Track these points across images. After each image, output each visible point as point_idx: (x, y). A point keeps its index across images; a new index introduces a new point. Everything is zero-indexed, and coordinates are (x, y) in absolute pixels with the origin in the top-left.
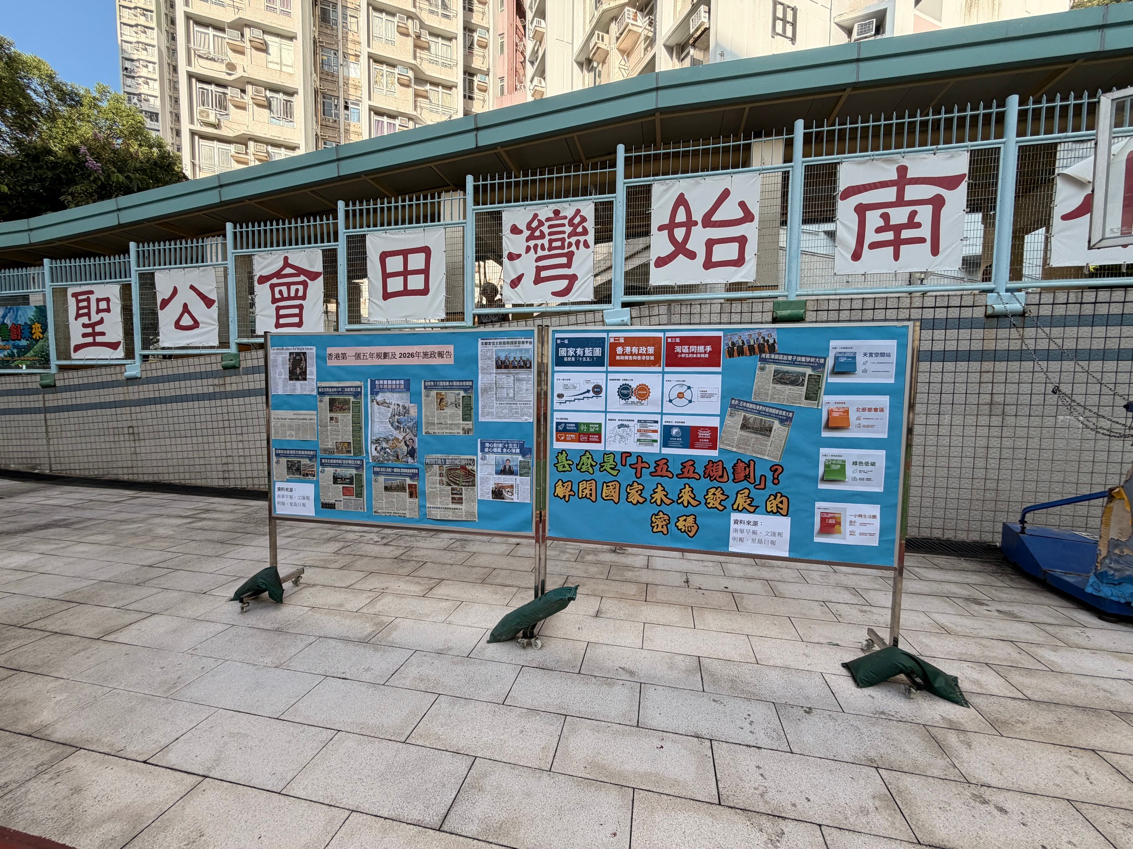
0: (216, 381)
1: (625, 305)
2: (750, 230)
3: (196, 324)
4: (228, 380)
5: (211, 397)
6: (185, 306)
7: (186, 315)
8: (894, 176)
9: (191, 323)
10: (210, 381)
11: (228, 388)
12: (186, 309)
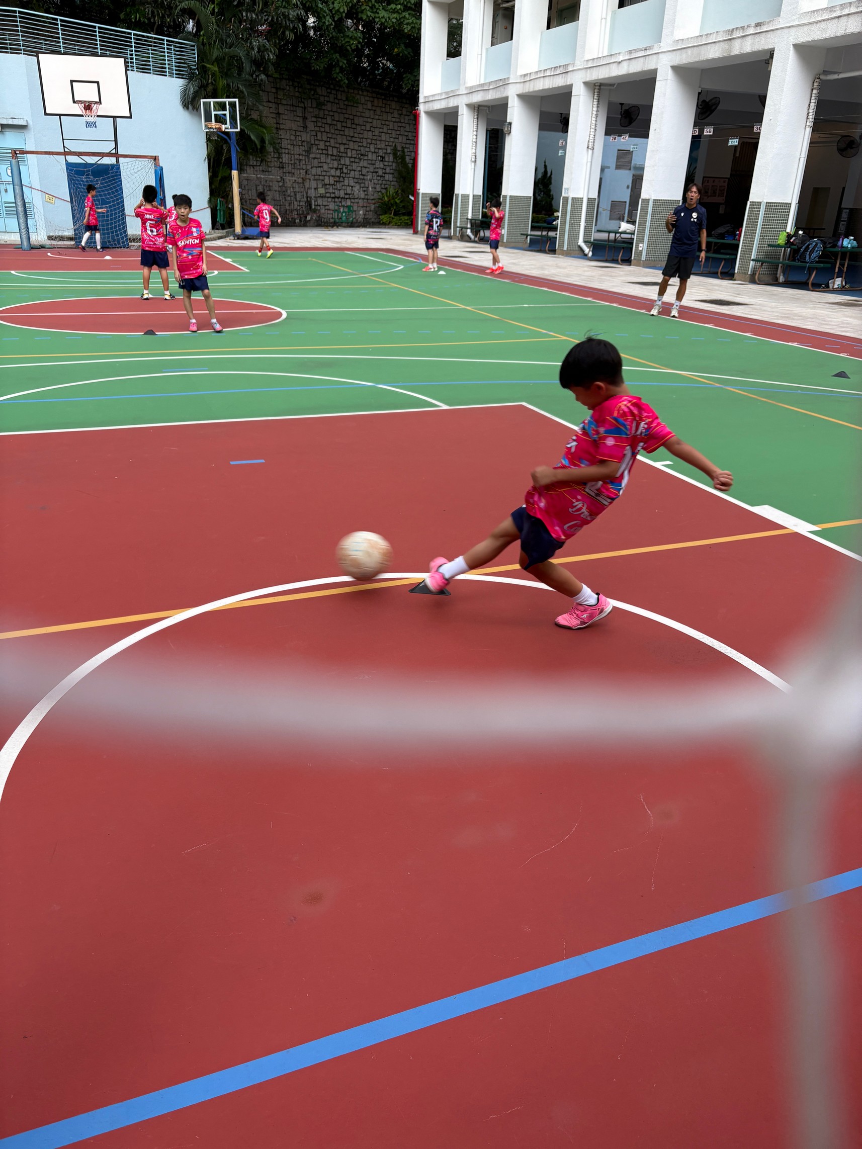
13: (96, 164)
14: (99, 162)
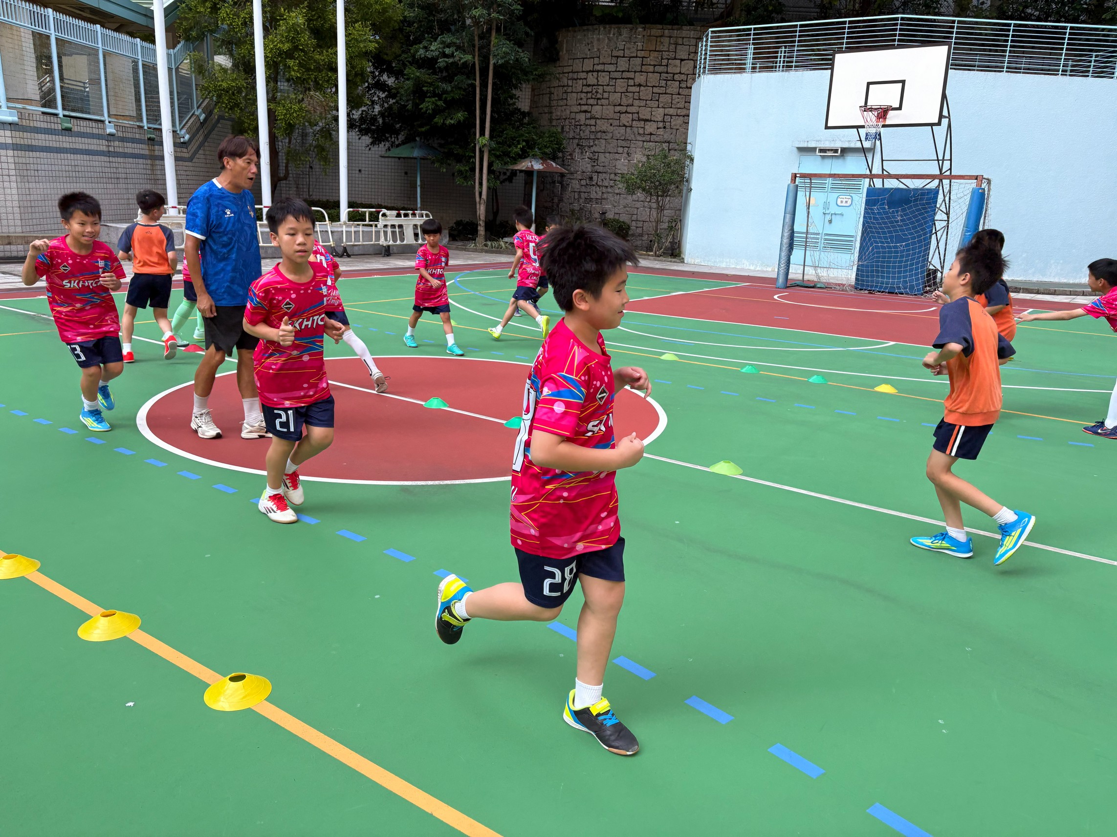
13: (922, 189)
14: (927, 187)
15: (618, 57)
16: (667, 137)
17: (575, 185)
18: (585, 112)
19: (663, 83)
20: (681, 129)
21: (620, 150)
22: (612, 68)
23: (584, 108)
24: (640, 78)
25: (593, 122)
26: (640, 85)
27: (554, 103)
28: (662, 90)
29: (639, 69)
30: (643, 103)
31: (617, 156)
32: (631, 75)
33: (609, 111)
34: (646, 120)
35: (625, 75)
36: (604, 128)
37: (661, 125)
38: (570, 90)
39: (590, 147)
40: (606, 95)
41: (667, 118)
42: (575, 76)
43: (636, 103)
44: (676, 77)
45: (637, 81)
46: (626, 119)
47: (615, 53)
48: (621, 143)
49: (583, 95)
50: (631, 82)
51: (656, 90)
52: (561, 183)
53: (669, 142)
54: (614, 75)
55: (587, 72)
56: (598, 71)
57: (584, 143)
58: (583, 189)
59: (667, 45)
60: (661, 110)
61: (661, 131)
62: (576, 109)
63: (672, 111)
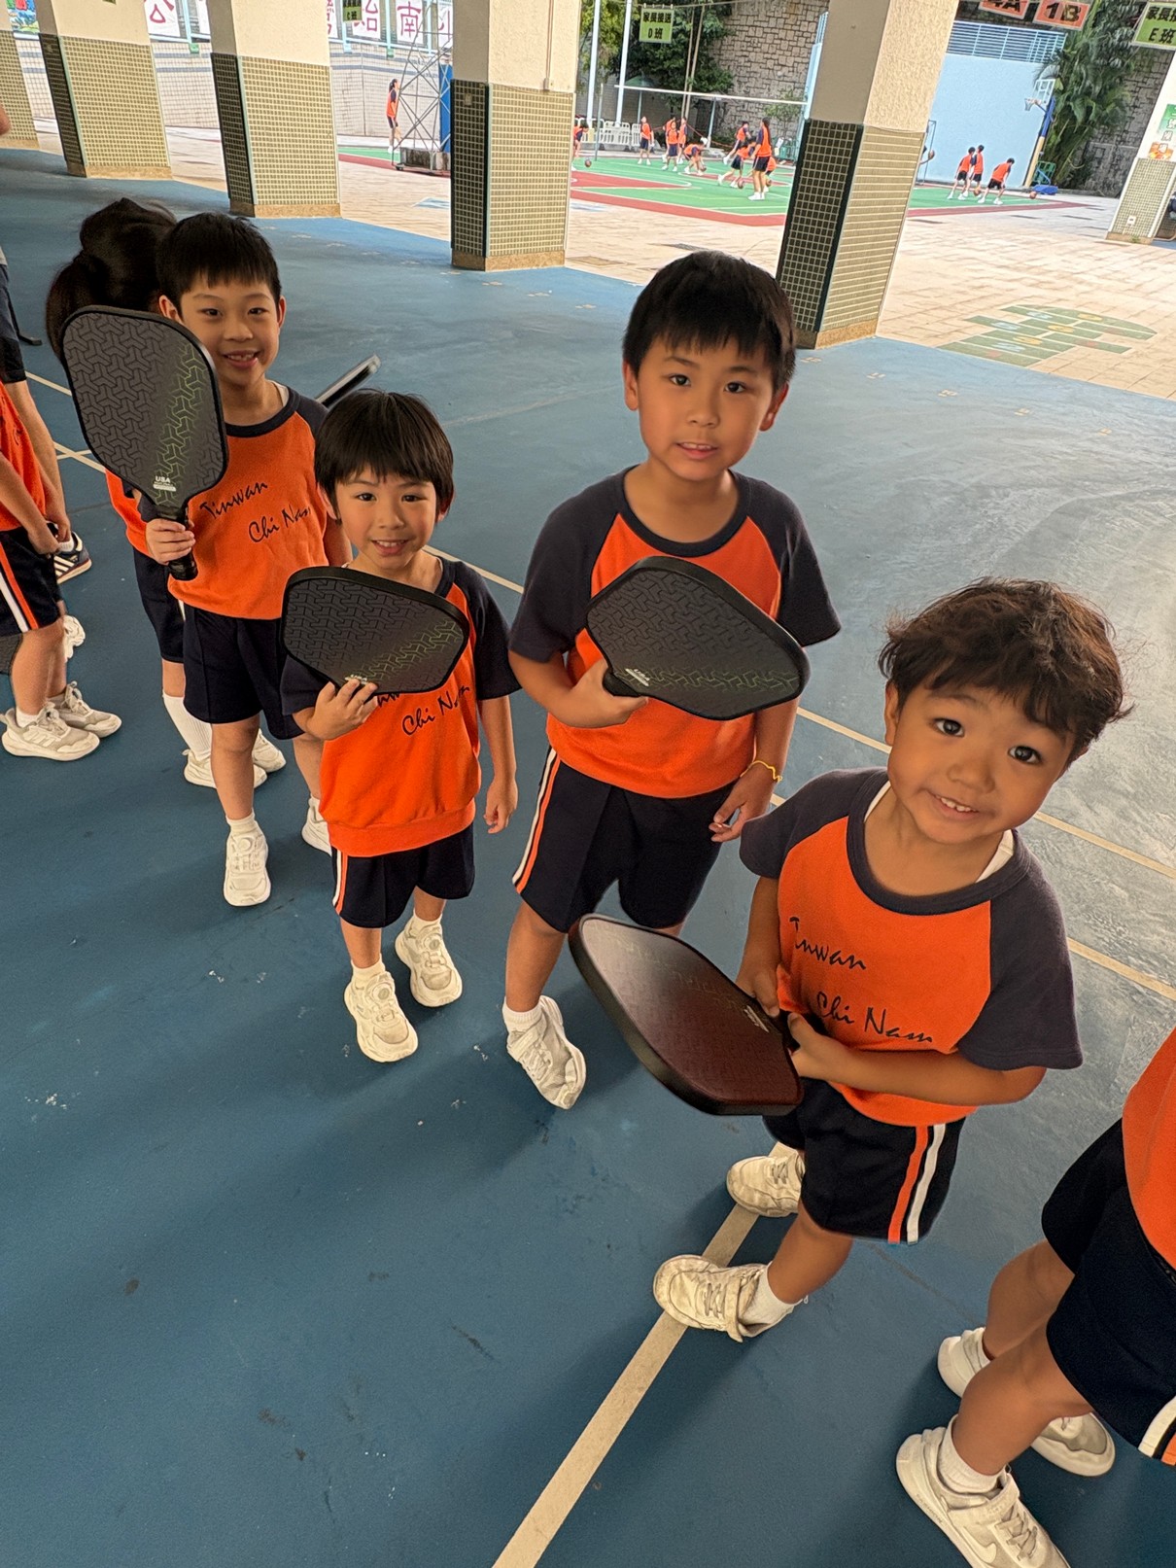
0: (187, 60)
1: (348, 42)
2: (377, 16)
3: (164, 20)
4: (193, 60)
5: (185, 70)
6: (156, 6)
7: (156, 12)
8: (407, 5)
9: (160, 18)
10: (184, 60)
11: (194, 66)
12: (156, 9)
15: (770, 17)
16: (794, 78)
17: (733, 110)
18: (745, 56)
19: (796, 38)
20: (804, 73)
21: (764, 86)
22: (765, 25)
23: (745, 53)
24: (782, 34)
25: (749, 64)
26: (781, 39)
27: (723, 48)
28: (795, 43)
29: (781, 27)
30: (782, 52)
31: (762, 91)
32: (776, 31)
33: (760, 57)
34: (782, 66)
35: (774, 31)
36: (755, 70)
37: (791, 69)
38: (736, 38)
39: (745, 83)
40: (759, 45)
41: (796, 65)
42: (741, 28)
43: (778, 52)
44: (805, 35)
45: (780, 36)
46: (770, 64)
47: (768, 14)
48: (765, 81)
49: (745, 44)
50: (776, 36)
51: (791, 43)
52: (724, 108)
53: (794, 82)
54: (766, 30)
55: (749, 26)
56: (756, 26)
57: (742, 80)
58: (738, 114)
59: (801, 9)
60: (792, 59)
61: (791, 74)
62: (739, 54)
63: (799, 60)
